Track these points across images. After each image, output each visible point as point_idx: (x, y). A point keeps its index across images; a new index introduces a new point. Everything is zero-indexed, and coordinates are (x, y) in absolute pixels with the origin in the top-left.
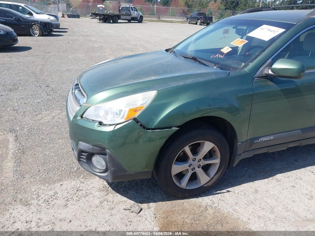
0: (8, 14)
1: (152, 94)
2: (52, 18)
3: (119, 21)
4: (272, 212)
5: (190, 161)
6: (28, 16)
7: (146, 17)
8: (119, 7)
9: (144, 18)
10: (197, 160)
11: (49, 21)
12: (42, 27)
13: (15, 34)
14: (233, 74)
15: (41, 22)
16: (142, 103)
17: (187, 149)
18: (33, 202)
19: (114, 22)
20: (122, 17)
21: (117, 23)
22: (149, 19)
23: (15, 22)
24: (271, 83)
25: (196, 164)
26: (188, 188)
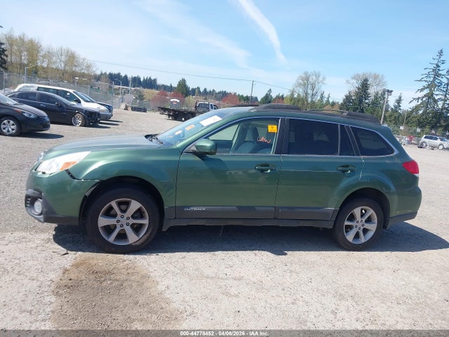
0: (52, 100)
2: (103, 108)
5: (118, 217)
6: (74, 103)
8: (196, 103)
10: (125, 217)
11: (97, 111)
12: (86, 117)
13: (48, 120)
15: (86, 111)
23: (57, 109)
25: (124, 221)
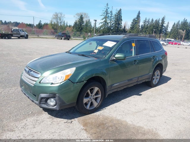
1: (74, 69)
3: (12, 38)
4: (124, 112)
5: (90, 96)
7: (30, 35)
8: (12, 30)
9: (29, 36)
10: (93, 96)
14: (102, 60)
16: (70, 72)
17: (89, 91)
18: (15, 129)
19: (8, 38)
20: (14, 35)
21: (11, 39)
22: (31, 36)
24: (115, 62)
25: (92, 98)
26: (90, 109)
